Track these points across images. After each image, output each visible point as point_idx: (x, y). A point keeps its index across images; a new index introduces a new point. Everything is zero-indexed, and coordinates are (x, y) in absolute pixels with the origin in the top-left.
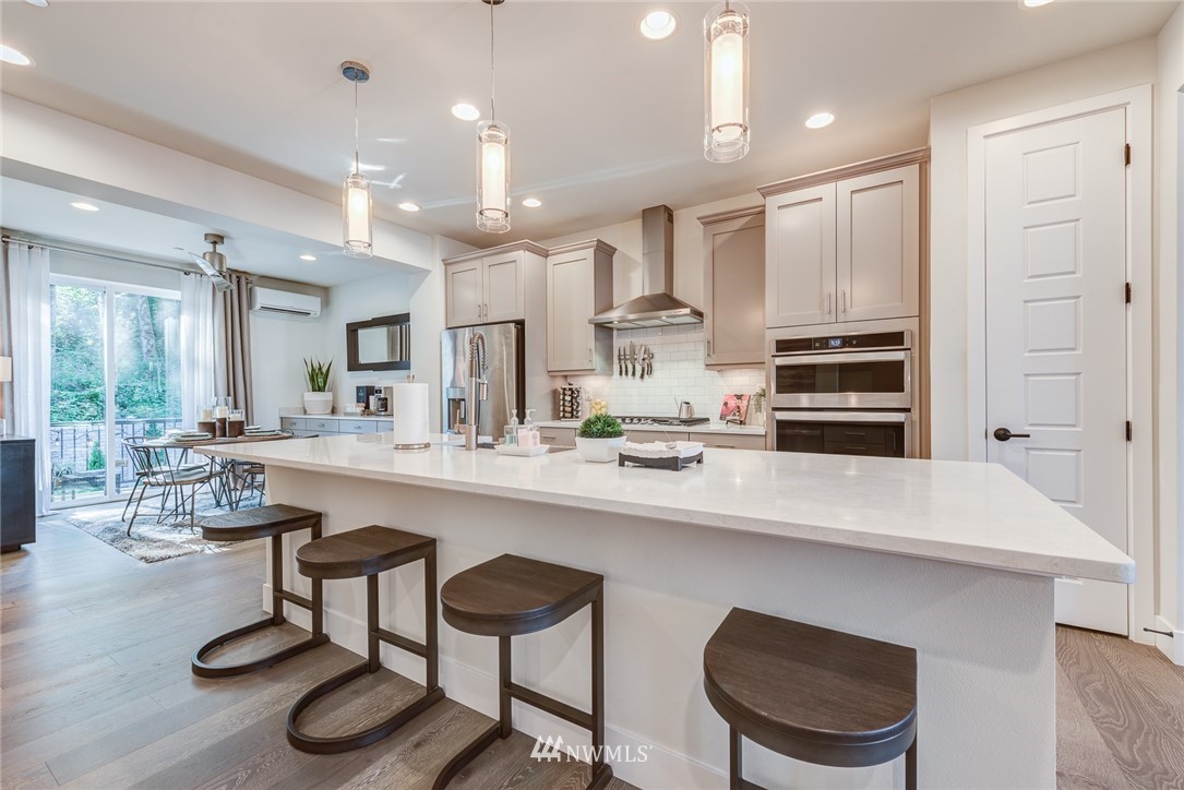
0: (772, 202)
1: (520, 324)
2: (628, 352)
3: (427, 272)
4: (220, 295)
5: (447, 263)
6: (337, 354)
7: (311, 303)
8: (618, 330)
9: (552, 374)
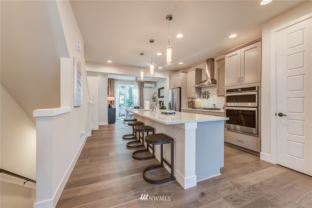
0: (227, 56)
1: (180, 88)
2: (204, 93)
3: (166, 79)
4: (139, 85)
5: (170, 76)
6: (156, 96)
7: (153, 85)
8: (203, 88)
9: (188, 98)
